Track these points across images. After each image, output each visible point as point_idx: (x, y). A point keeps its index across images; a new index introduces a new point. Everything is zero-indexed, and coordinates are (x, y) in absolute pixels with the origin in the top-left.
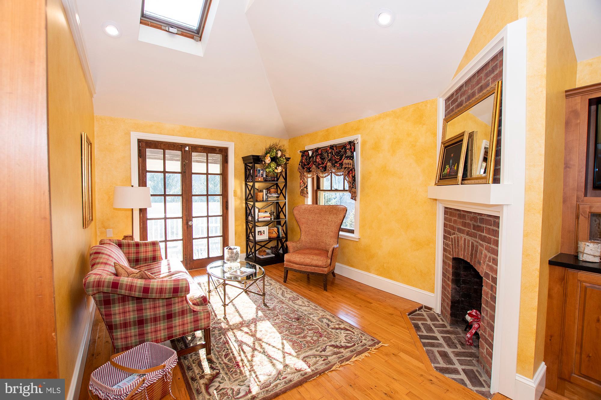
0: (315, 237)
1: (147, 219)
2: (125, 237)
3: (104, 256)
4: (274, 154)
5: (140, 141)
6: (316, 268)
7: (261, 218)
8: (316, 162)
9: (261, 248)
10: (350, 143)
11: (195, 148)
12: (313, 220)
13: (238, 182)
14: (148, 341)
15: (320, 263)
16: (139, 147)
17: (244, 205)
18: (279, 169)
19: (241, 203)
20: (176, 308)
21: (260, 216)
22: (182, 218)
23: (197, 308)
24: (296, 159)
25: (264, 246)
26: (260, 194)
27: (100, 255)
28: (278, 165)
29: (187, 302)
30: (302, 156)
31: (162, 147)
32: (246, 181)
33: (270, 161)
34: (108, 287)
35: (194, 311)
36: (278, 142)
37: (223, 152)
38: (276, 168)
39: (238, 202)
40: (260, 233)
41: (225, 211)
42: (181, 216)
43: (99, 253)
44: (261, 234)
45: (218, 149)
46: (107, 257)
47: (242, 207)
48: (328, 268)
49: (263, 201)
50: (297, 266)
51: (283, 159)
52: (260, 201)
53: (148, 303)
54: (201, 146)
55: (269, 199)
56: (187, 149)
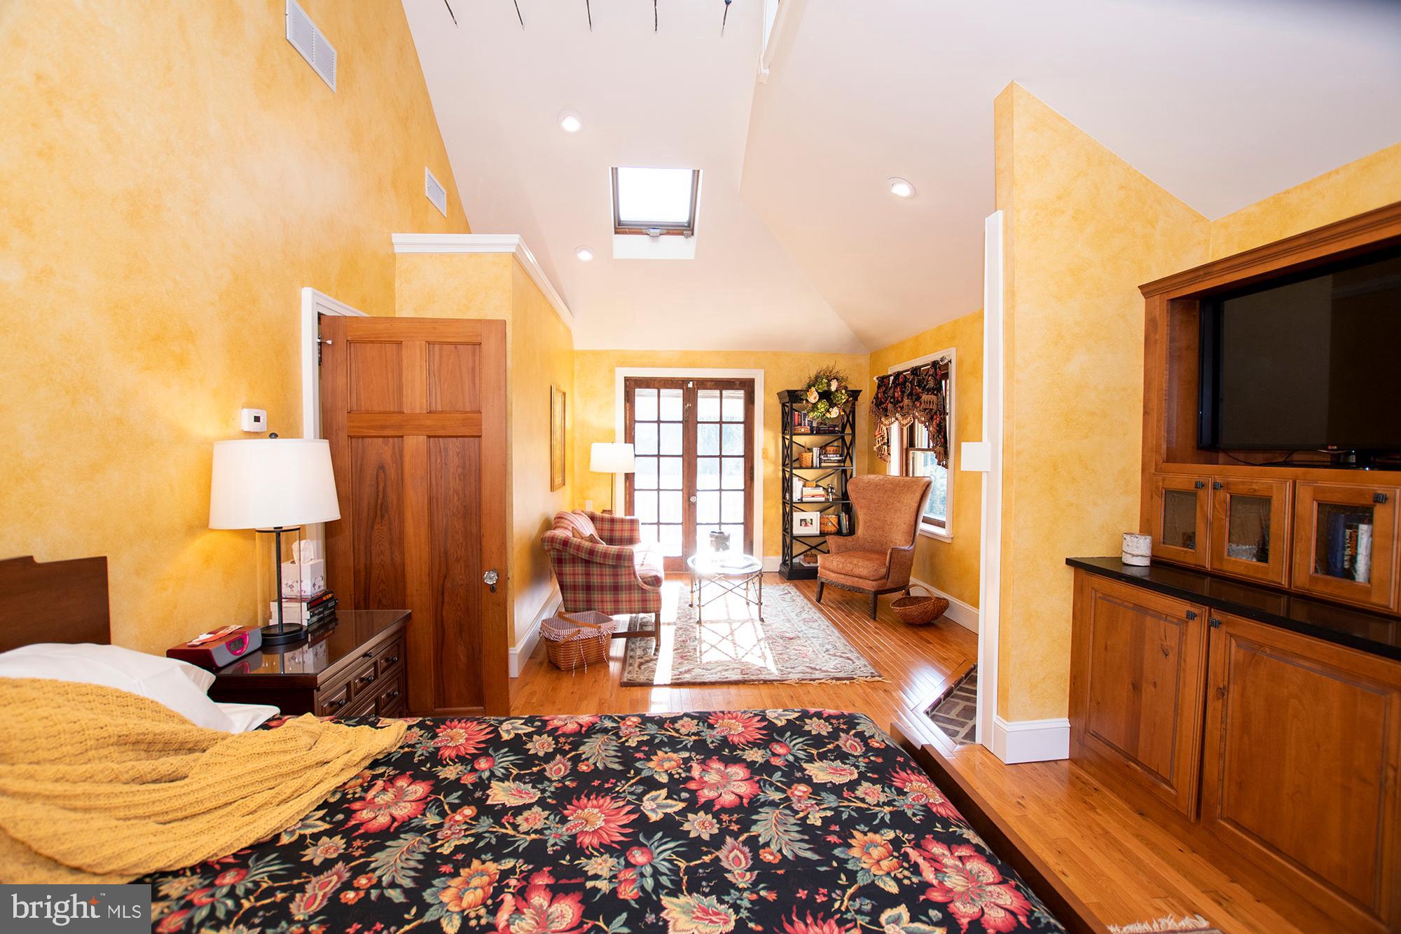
0: (881, 532)
1: (635, 490)
2: (604, 511)
3: (566, 521)
4: (823, 387)
5: (627, 379)
6: (861, 580)
7: (807, 496)
8: (893, 397)
9: (809, 550)
10: (935, 364)
11: (703, 384)
12: (879, 501)
13: (770, 434)
14: (594, 609)
15: (864, 572)
16: (626, 386)
17: (781, 474)
18: (835, 413)
19: (775, 471)
20: (623, 580)
21: (804, 494)
22: (682, 490)
23: (646, 587)
24: (868, 392)
25: (815, 547)
26: (807, 456)
27: (563, 520)
28: (832, 405)
29: (635, 577)
30: (879, 387)
31: (656, 386)
32: (783, 433)
33: (818, 398)
34: (560, 544)
35: (642, 589)
36: (831, 364)
37: (747, 386)
38: (828, 411)
39: (771, 468)
40: (803, 523)
41: (748, 483)
42: (681, 487)
43: (562, 518)
44: (806, 525)
45: (737, 383)
46: (569, 523)
47: (778, 478)
48: (881, 582)
49: (812, 467)
50: (833, 575)
51: (842, 394)
52: (807, 468)
53: (595, 569)
54: (712, 380)
55: (823, 464)
56: (690, 385)
